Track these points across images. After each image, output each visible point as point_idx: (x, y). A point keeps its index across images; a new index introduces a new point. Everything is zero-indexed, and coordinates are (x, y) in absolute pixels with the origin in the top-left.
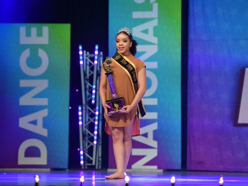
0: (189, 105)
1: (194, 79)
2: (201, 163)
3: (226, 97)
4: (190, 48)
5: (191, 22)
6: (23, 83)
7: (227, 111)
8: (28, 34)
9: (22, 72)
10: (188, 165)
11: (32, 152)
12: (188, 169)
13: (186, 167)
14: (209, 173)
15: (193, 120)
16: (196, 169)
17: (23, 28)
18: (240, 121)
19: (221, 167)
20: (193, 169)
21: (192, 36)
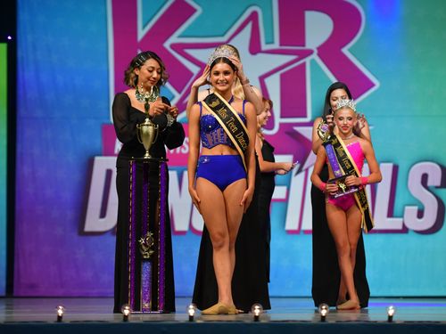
0: (17, 207)
1: (24, 170)
2: (32, 286)
3: (68, 195)
4: (19, 128)
5: (20, 92)
7: (70, 215)
10: (15, 289)
12: (14, 294)
13: (12, 292)
14: (44, 300)
15: (23, 228)
16: (28, 295)
18: (88, 228)
19: (60, 292)
20: (22, 295)
21: (22, 112)
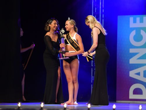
6: (132, 51)
8: (135, 22)
9: (131, 44)
11: (138, 91)
17: (131, 18)
